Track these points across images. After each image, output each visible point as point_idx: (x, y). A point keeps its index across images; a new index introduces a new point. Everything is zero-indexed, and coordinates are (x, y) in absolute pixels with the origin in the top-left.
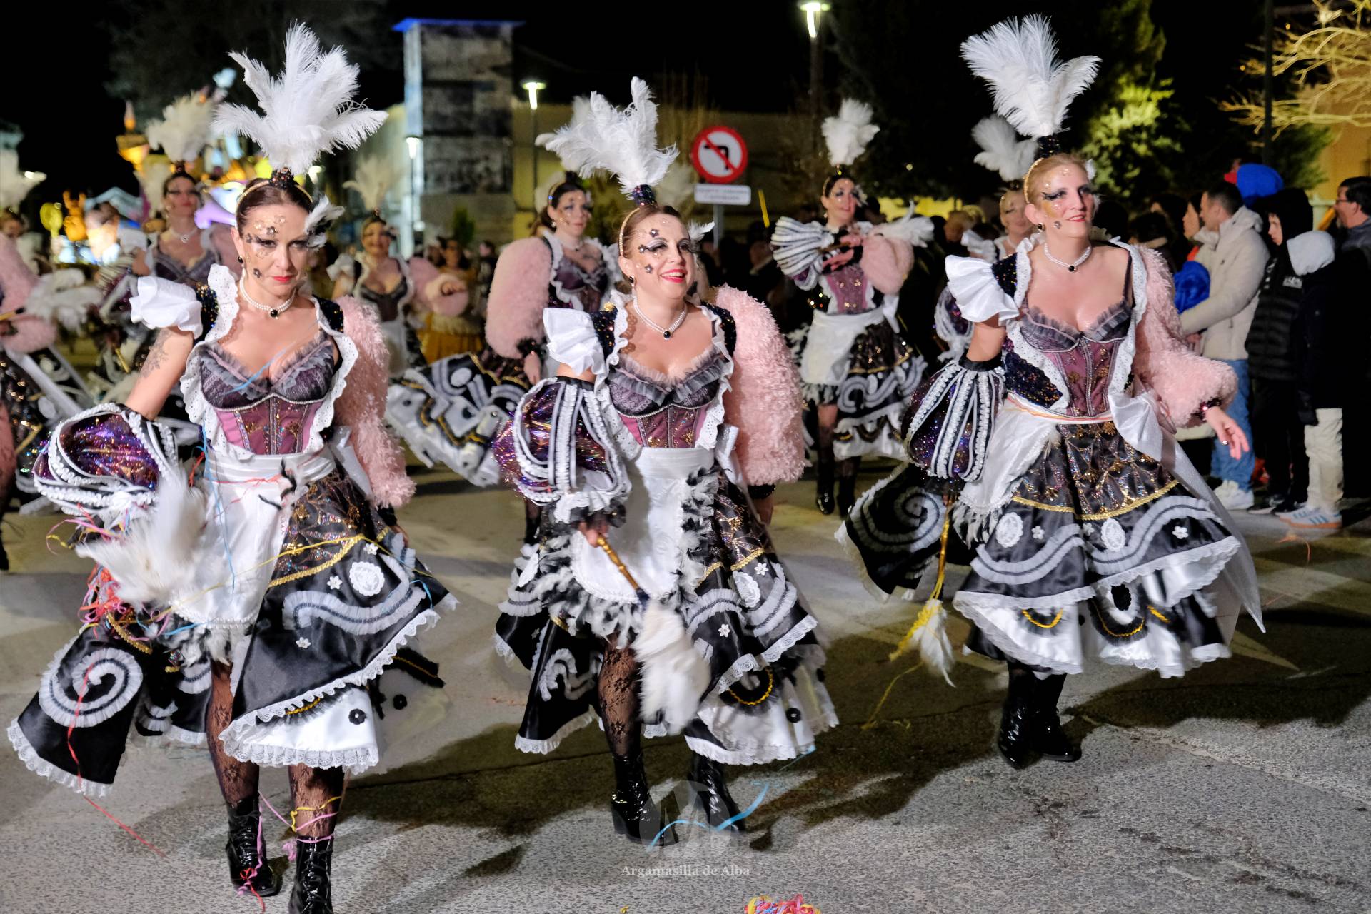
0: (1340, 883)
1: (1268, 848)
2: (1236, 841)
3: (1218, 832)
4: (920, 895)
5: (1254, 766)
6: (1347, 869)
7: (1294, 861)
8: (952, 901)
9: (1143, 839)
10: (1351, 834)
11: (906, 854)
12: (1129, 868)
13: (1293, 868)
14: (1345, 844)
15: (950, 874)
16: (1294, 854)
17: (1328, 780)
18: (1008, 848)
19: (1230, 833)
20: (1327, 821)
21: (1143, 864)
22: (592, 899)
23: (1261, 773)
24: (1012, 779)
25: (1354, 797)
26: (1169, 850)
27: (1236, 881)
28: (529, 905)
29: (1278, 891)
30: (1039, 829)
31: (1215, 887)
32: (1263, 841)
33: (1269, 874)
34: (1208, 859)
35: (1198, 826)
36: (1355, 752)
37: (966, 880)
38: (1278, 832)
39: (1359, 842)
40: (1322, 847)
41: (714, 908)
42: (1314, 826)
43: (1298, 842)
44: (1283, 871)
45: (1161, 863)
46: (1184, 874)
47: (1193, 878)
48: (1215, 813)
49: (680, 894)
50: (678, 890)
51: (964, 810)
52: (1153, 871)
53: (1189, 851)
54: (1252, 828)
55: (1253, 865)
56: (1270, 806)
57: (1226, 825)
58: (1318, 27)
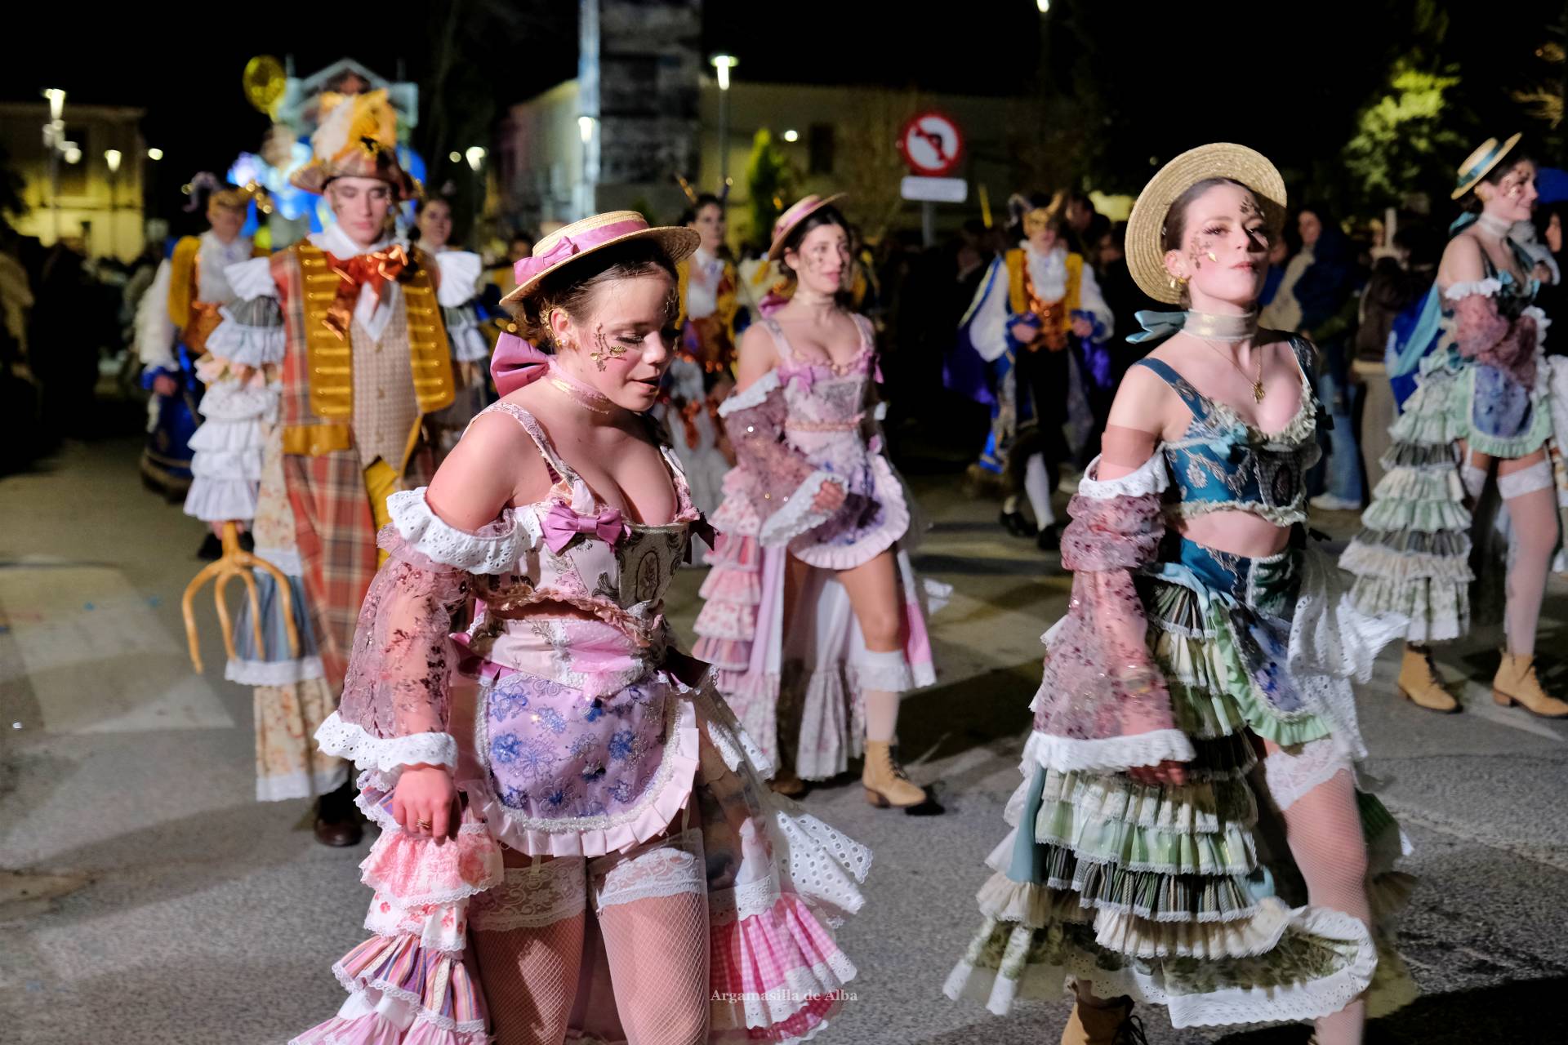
1: (1509, 935)
2: (1475, 927)
3: (1454, 917)
5: (1502, 845)
7: (1539, 951)
13: (1536, 958)
16: (1539, 942)
19: (1468, 918)
23: (1509, 853)
27: (1469, 970)
31: (1447, 976)
32: (1505, 927)
33: (1511, 964)
34: (1441, 945)
35: (1433, 909)
38: (1522, 918)
41: (885, 984)
43: (1544, 929)
44: (1524, 960)
46: (1412, 961)
47: (1423, 966)
48: (1453, 896)
53: (1421, 937)
54: (1494, 913)
55: (1491, 954)
56: (1517, 890)
57: (1465, 909)
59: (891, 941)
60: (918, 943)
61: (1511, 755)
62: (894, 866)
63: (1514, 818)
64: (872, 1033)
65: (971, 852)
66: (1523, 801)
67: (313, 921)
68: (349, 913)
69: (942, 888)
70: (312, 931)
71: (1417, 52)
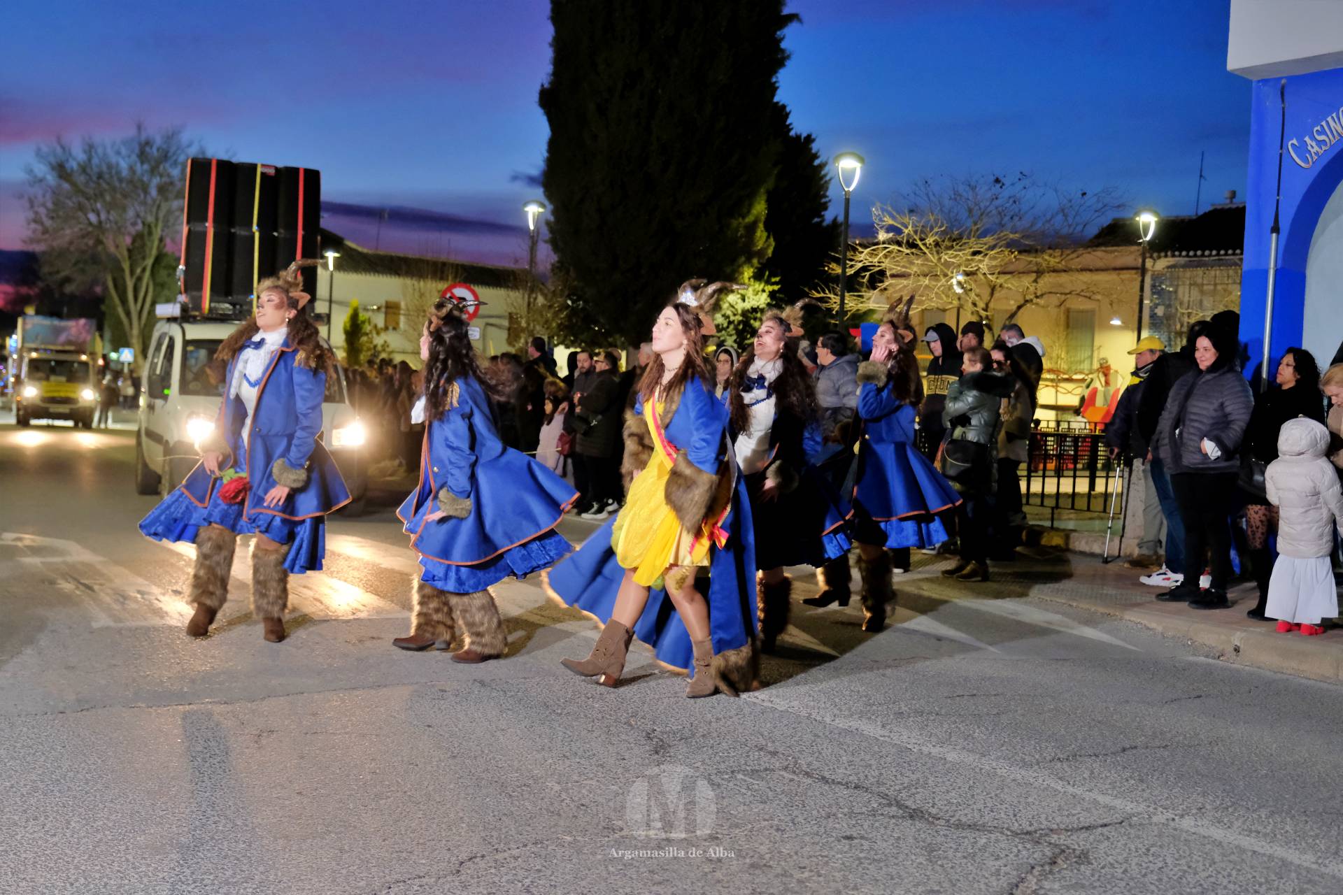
0: (855, 788)
1: (809, 764)
2: (787, 760)
3: (774, 754)
4: (557, 787)
5: (804, 713)
6: (862, 779)
7: (826, 773)
8: (579, 792)
10: (868, 757)
11: (550, 761)
13: (825, 778)
14: (862, 763)
15: (580, 774)
16: (827, 769)
17: (854, 724)
18: (624, 760)
19: (783, 754)
20: (851, 748)
21: (719, 772)
23: (808, 718)
25: (872, 734)
26: (739, 764)
30: (647, 748)
31: (769, 788)
32: (807, 759)
34: (766, 769)
35: (761, 749)
36: (874, 707)
37: (592, 779)
39: (873, 762)
42: (842, 752)
43: (830, 761)
45: (733, 772)
46: (748, 779)
47: (755, 782)
48: (773, 742)
51: (595, 734)
56: (813, 739)
57: (781, 750)
58: (877, 244)
60: (429, 768)
65: (467, 715)
69: (447, 735)
71: (755, 261)
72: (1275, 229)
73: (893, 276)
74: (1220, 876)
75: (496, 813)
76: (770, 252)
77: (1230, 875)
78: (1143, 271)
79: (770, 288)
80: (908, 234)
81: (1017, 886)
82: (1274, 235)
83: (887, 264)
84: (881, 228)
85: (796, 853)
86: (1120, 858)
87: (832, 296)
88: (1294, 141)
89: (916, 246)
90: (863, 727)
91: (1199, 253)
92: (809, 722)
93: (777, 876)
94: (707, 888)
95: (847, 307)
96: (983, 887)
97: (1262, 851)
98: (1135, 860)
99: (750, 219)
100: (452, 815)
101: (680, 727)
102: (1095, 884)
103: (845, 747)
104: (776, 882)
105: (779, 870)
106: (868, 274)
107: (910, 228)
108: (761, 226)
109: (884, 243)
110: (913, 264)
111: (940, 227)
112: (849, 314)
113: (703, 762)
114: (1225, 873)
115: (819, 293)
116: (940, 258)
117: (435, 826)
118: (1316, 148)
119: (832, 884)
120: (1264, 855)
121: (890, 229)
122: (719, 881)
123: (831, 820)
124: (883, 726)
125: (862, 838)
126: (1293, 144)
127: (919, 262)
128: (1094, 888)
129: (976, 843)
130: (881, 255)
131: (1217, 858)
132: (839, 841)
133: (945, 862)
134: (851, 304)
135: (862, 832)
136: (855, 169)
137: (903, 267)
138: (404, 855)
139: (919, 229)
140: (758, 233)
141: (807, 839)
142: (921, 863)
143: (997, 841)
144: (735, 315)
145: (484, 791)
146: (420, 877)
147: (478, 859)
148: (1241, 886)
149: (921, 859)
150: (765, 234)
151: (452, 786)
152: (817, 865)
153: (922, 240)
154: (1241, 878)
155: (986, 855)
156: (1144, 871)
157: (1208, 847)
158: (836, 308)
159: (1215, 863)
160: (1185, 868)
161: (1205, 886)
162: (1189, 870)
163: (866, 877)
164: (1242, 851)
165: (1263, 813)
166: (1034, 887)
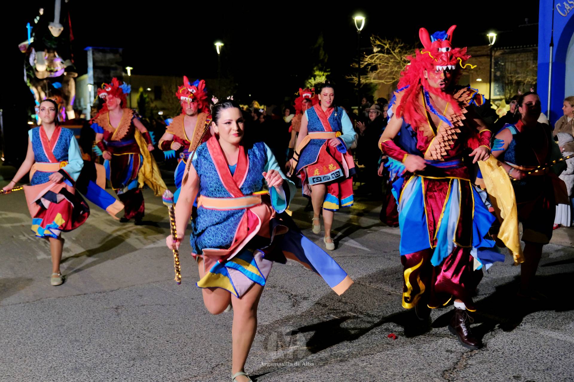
1: (361, 308)
2: (351, 305)
3: (346, 303)
7: (369, 312)
9: (322, 306)
10: (386, 302)
12: (318, 316)
13: (369, 314)
16: (369, 309)
17: (379, 285)
18: (280, 310)
19: (349, 303)
20: (379, 298)
21: (322, 314)
22: (144, 332)
24: (281, 288)
25: (387, 290)
26: (331, 309)
28: (123, 335)
29: (364, 321)
30: (290, 304)
32: (360, 305)
33: (362, 316)
34: (342, 311)
35: (340, 301)
36: (387, 276)
37: (267, 321)
38: (364, 302)
39: (389, 305)
40: (378, 307)
41: (185, 333)
42: (375, 301)
43: (370, 305)
44: (366, 315)
45: (328, 314)
46: (334, 316)
48: (345, 297)
49: (174, 329)
50: (173, 327)
51: (266, 298)
52: (326, 316)
53: (337, 310)
54: (356, 301)
55: (357, 313)
56: (362, 294)
58: (374, 53)
59: (186, 320)
60: (194, 320)
61: (357, 256)
62: (186, 297)
63: (359, 274)
64: (182, 349)
66: (361, 269)
67: (8, 324)
68: (20, 321)
70: (8, 327)
71: (320, 65)
72: (552, 44)
73: (381, 68)
74: (544, 353)
75: (226, 342)
76: (326, 60)
77: (548, 352)
78: (490, 56)
79: (326, 74)
80: (387, 49)
81: (457, 364)
82: (551, 47)
83: (378, 62)
84: (375, 46)
85: (359, 354)
86: (500, 347)
87: (354, 78)
88: (559, 4)
89: (391, 54)
90: (383, 287)
91: (515, 47)
92: (359, 286)
93: (352, 366)
94: (322, 374)
95: (362, 82)
96: (442, 365)
97: (561, 339)
98: (507, 347)
99: (317, 46)
100: (206, 344)
101: (303, 292)
102: (491, 360)
103: (376, 298)
104: (352, 369)
105: (353, 363)
106: (370, 67)
107: (388, 45)
108: (322, 48)
109: (376, 52)
110: (390, 61)
111: (401, 44)
112: (362, 85)
113: (315, 310)
114: (546, 351)
115: (349, 76)
116: (401, 58)
117: (199, 350)
118: (569, 7)
119: (377, 368)
120: (562, 340)
121: (378, 46)
122: (327, 370)
123: (373, 335)
124: (392, 286)
125: (388, 344)
126: (558, 6)
127: (392, 60)
128: (490, 362)
129: (437, 343)
130: (375, 58)
131: (542, 344)
132: (378, 346)
133: (425, 353)
134: (363, 81)
135: (387, 341)
136: (362, 21)
137: (386, 63)
138: (187, 366)
139: (392, 46)
140: (321, 52)
141: (363, 346)
142: (414, 355)
143: (446, 342)
144: (311, 86)
145: (220, 331)
146: (195, 377)
147: (220, 366)
148: (553, 357)
149: (414, 353)
150: (323, 52)
151: (205, 329)
152: (369, 359)
153: (393, 50)
154: (553, 353)
155: (442, 349)
156: (511, 352)
157: (538, 338)
158: (357, 82)
159: (541, 346)
160: (529, 350)
161: (538, 358)
162: (531, 351)
163: (391, 364)
164: (553, 339)
165: (560, 319)
166: (465, 364)
